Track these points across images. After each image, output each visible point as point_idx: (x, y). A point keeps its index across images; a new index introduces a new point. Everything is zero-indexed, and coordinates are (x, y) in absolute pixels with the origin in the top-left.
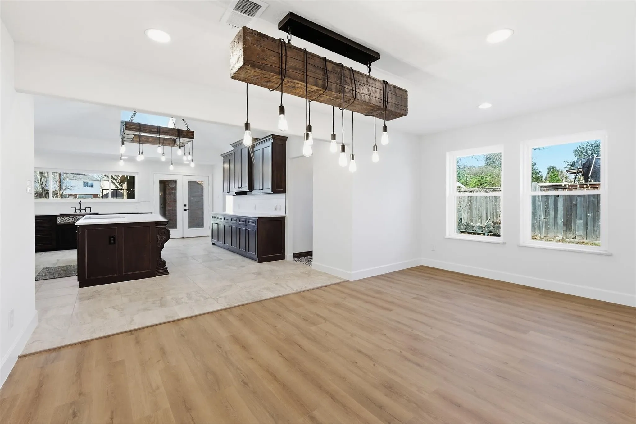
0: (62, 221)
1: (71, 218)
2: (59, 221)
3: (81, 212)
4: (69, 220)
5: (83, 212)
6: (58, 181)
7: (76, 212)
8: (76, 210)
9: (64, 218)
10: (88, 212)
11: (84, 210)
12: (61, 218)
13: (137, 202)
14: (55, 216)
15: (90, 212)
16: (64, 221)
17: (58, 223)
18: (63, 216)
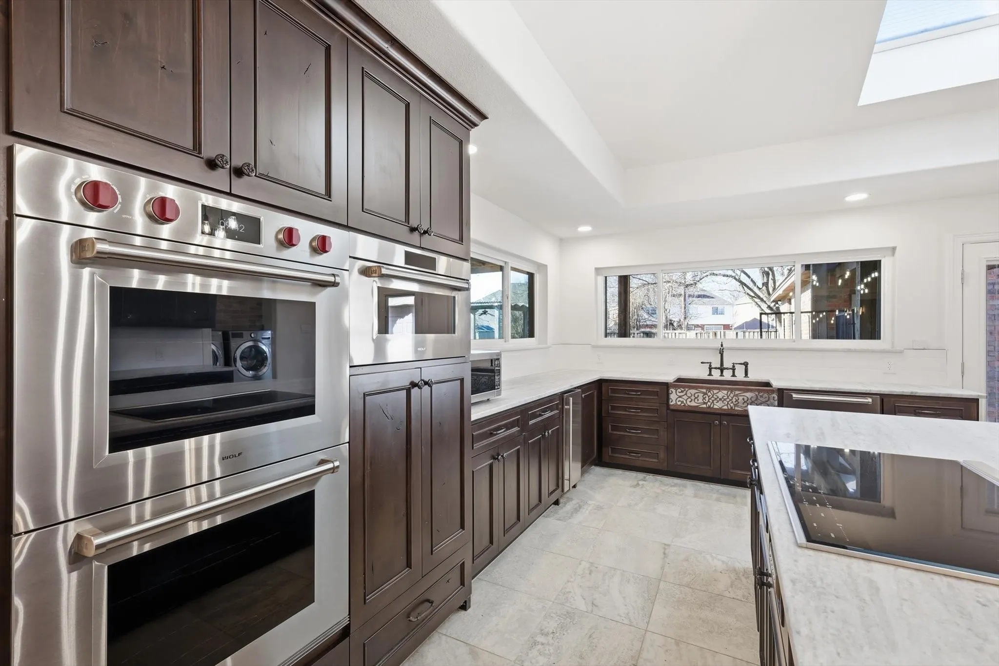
0: (681, 399)
1: (701, 395)
2: (676, 398)
3: (722, 375)
4: (696, 400)
5: (728, 376)
6: (683, 306)
7: (710, 374)
8: (710, 369)
9: (685, 392)
10: (740, 376)
11: (730, 369)
12: (677, 391)
13: (893, 352)
14: (666, 386)
15: (744, 376)
16: (685, 402)
17: (672, 403)
18: (684, 387)
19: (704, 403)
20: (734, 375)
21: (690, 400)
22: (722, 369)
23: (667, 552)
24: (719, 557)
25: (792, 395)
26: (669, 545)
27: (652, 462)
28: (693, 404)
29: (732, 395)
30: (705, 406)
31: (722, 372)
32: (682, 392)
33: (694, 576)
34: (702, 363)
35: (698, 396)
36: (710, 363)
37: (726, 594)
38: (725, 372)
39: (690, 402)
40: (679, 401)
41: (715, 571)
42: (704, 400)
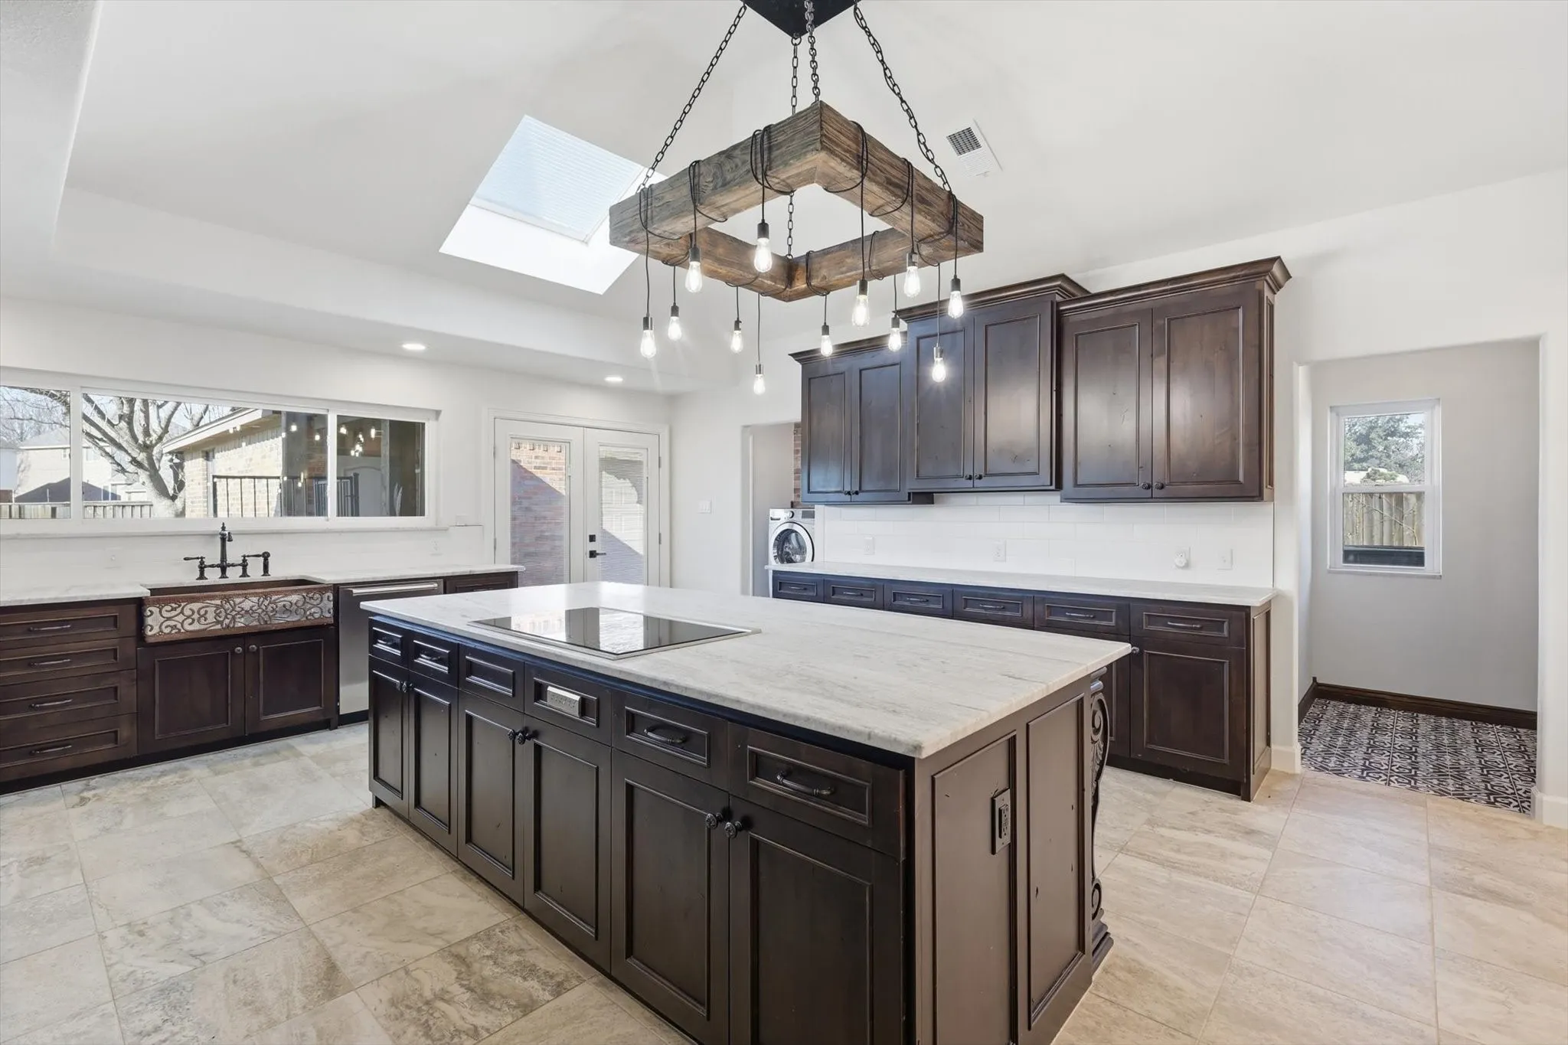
0: (170, 623)
1: (211, 610)
2: (159, 622)
3: (223, 576)
4: (202, 620)
5: (234, 576)
7: (202, 577)
8: (202, 568)
9: (179, 610)
10: (255, 573)
11: (239, 565)
12: (164, 609)
13: (437, 530)
14: (139, 603)
15: (263, 573)
16: (179, 626)
17: (149, 633)
18: (175, 601)
19: (218, 622)
20: (244, 574)
21: (190, 621)
22: (223, 567)
23: (244, 848)
24: (322, 818)
25: (352, 591)
26: (240, 841)
27: (104, 751)
28: (196, 627)
29: (266, 603)
30: (219, 627)
31: (224, 571)
32: (174, 609)
33: (310, 850)
34: (185, 559)
35: (206, 612)
36: (202, 558)
37: (365, 843)
38: (229, 571)
39: (190, 624)
40: (166, 627)
41: (330, 832)
42: (218, 618)
